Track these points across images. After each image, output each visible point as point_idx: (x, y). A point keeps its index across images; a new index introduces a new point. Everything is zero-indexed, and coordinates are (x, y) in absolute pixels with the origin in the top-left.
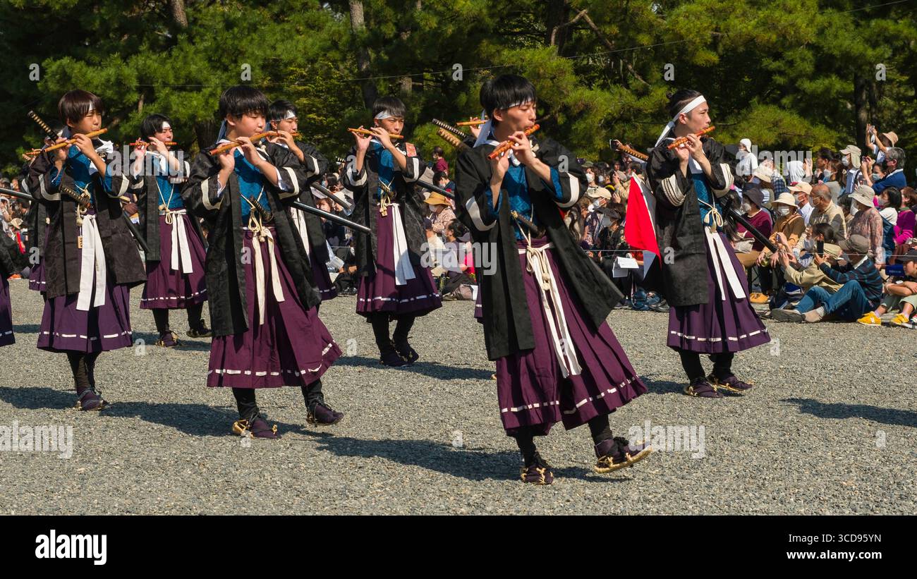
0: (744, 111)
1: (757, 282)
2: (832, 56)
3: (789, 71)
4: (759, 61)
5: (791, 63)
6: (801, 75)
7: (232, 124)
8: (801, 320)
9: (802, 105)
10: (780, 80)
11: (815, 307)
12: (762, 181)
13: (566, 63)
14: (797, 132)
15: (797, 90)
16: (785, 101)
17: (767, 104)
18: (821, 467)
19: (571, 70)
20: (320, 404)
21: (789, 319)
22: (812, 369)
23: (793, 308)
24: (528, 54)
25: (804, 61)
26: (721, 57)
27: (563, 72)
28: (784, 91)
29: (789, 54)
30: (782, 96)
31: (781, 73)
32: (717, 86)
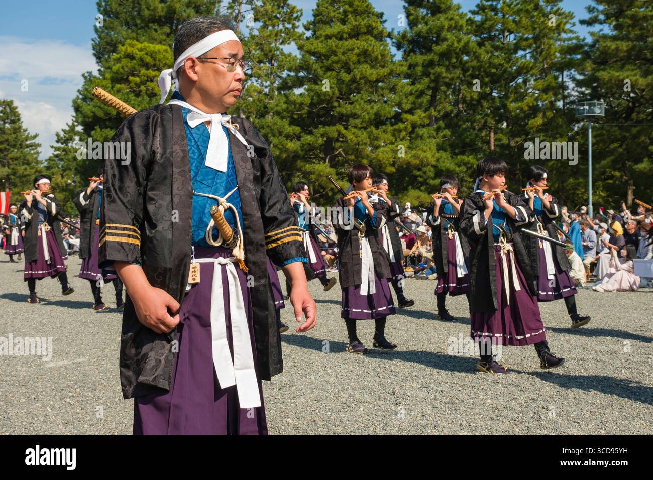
0: (405, 192)
1: (409, 263)
2: (442, 170)
3: (424, 176)
4: (412, 172)
5: (425, 173)
6: (429, 177)
7: (486, 180)
8: (427, 278)
9: (429, 190)
10: (420, 179)
11: (433, 273)
12: (412, 221)
13: (333, 171)
14: (427, 201)
15: (427, 184)
16: (423, 188)
17: (414, 189)
18: (432, 340)
19: (334, 173)
20: (548, 354)
21: (422, 278)
22: (431, 299)
23: (423, 273)
24: (317, 166)
25: (431, 172)
26: (396, 170)
27: (331, 174)
28: (422, 184)
29: (424, 169)
30: (421, 186)
31: (421, 177)
32: (395, 181)
